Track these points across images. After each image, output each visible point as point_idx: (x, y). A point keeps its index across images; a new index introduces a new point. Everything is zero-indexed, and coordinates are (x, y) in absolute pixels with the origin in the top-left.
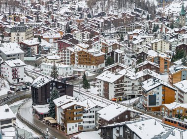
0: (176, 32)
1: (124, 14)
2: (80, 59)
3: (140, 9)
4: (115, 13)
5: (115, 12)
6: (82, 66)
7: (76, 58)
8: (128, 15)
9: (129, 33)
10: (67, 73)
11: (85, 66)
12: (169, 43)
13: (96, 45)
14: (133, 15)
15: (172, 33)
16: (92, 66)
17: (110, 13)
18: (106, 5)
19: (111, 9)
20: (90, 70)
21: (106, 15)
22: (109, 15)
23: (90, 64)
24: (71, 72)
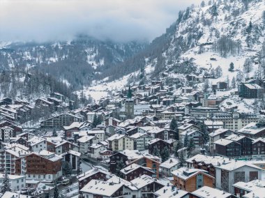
0: (131, 125)
1: (38, 102)
2: (28, 166)
3: (58, 94)
4: (25, 100)
5: (24, 98)
6: (32, 176)
7: (22, 165)
8: (44, 102)
9: (67, 128)
10: (18, 187)
11: (37, 176)
12: (134, 139)
13: (39, 146)
14: (50, 103)
15: (127, 126)
16: (47, 176)
17: (17, 99)
18: (10, 88)
19: (19, 94)
20: (44, 181)
21: (13, 102)
22: (17, 103)
23: (45, 173)
24: (23, 186)
